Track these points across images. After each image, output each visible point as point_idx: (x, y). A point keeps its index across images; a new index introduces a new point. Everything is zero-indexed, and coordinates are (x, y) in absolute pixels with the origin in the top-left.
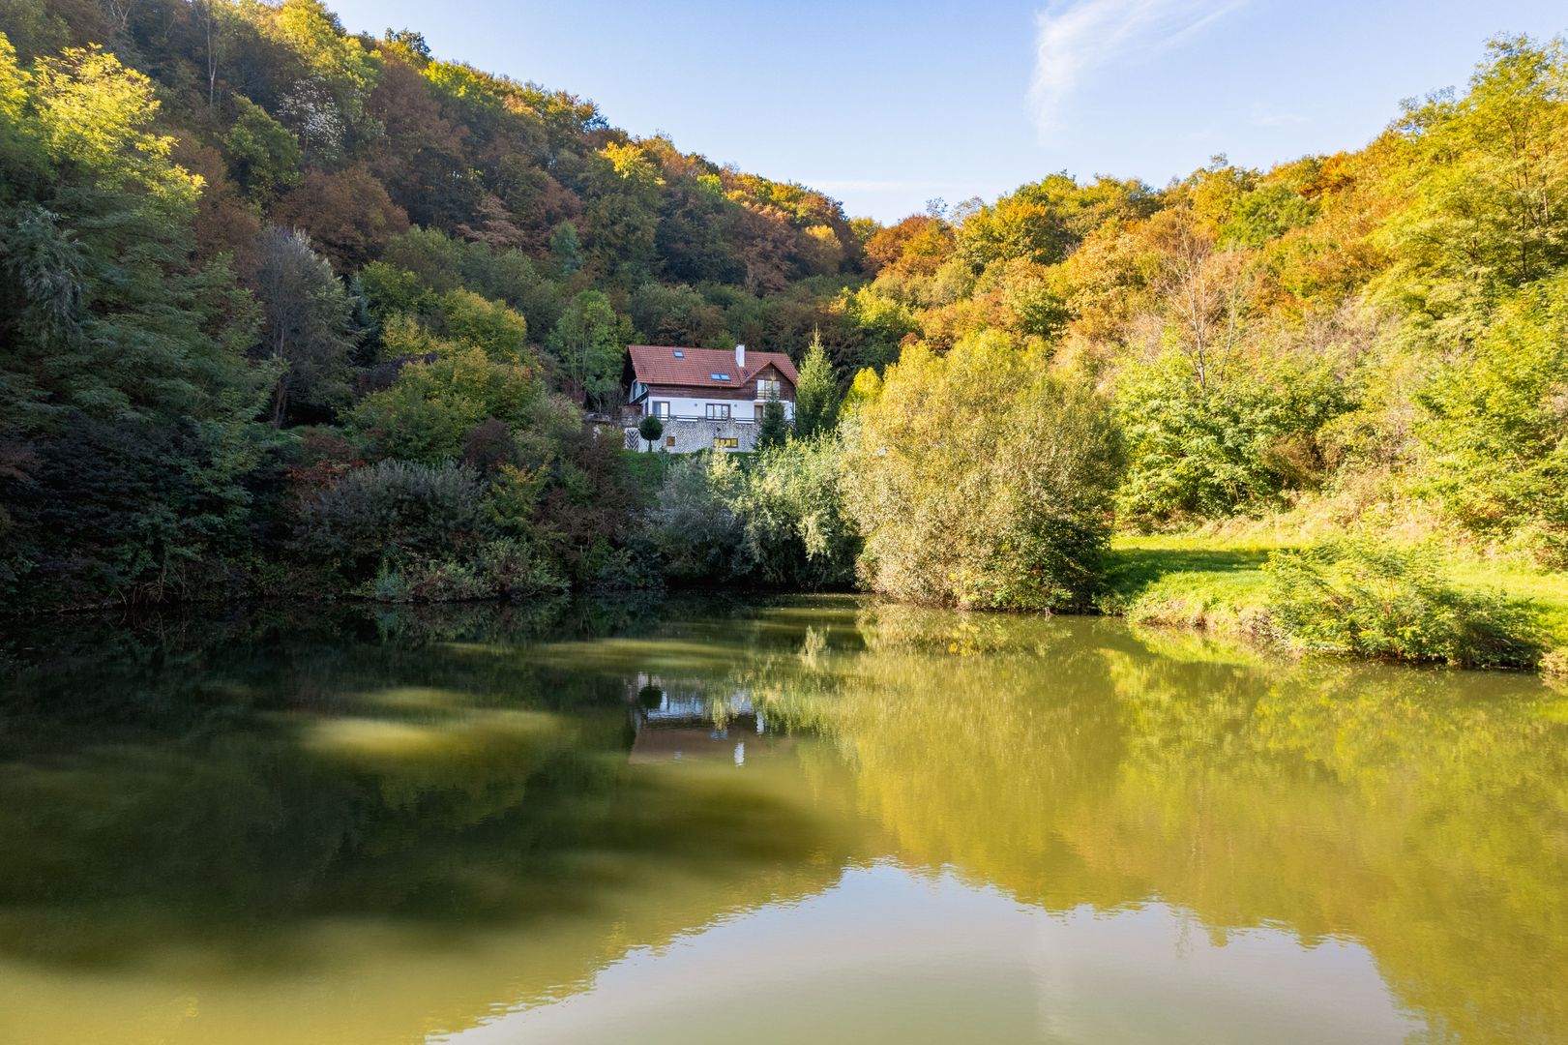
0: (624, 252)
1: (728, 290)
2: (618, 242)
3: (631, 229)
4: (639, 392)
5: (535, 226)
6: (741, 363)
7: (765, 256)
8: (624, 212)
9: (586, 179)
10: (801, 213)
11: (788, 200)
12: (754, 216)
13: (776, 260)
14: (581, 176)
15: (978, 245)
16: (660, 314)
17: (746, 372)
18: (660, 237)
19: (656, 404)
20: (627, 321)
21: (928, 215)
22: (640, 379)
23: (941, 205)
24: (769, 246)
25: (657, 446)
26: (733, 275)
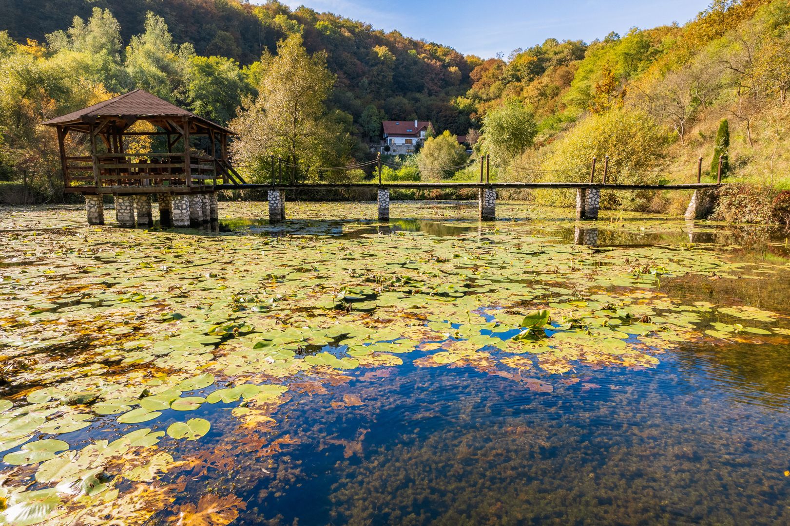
0: (382, 85)
1: (418, 95)
2: (380, 82)
3: (384, 77)
4: (386, 136)
5: (353, 78)
6: (416, 126)
7: (432, 80)
8: (382, 71)
9: (369, 59)
10: (447, 61)
11: (443, 55)
12: (428, 65)
13: (436, 81)
14: (368, 58)
15: (510, 73)
16: (393, 109)
17: (417, 129)
18: (394, 77)
19: (390, 140)
20: (383, 111)
21: (496, 58)
22: (386, 132)
23: (502, 55)
24: (433, 76)
25: (389, 153)
26: (420, 89)
